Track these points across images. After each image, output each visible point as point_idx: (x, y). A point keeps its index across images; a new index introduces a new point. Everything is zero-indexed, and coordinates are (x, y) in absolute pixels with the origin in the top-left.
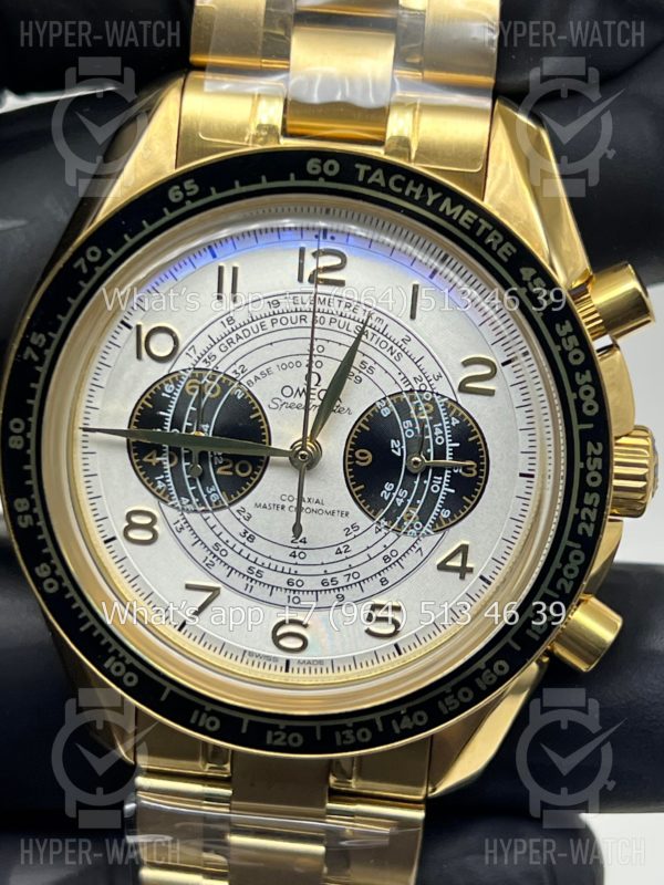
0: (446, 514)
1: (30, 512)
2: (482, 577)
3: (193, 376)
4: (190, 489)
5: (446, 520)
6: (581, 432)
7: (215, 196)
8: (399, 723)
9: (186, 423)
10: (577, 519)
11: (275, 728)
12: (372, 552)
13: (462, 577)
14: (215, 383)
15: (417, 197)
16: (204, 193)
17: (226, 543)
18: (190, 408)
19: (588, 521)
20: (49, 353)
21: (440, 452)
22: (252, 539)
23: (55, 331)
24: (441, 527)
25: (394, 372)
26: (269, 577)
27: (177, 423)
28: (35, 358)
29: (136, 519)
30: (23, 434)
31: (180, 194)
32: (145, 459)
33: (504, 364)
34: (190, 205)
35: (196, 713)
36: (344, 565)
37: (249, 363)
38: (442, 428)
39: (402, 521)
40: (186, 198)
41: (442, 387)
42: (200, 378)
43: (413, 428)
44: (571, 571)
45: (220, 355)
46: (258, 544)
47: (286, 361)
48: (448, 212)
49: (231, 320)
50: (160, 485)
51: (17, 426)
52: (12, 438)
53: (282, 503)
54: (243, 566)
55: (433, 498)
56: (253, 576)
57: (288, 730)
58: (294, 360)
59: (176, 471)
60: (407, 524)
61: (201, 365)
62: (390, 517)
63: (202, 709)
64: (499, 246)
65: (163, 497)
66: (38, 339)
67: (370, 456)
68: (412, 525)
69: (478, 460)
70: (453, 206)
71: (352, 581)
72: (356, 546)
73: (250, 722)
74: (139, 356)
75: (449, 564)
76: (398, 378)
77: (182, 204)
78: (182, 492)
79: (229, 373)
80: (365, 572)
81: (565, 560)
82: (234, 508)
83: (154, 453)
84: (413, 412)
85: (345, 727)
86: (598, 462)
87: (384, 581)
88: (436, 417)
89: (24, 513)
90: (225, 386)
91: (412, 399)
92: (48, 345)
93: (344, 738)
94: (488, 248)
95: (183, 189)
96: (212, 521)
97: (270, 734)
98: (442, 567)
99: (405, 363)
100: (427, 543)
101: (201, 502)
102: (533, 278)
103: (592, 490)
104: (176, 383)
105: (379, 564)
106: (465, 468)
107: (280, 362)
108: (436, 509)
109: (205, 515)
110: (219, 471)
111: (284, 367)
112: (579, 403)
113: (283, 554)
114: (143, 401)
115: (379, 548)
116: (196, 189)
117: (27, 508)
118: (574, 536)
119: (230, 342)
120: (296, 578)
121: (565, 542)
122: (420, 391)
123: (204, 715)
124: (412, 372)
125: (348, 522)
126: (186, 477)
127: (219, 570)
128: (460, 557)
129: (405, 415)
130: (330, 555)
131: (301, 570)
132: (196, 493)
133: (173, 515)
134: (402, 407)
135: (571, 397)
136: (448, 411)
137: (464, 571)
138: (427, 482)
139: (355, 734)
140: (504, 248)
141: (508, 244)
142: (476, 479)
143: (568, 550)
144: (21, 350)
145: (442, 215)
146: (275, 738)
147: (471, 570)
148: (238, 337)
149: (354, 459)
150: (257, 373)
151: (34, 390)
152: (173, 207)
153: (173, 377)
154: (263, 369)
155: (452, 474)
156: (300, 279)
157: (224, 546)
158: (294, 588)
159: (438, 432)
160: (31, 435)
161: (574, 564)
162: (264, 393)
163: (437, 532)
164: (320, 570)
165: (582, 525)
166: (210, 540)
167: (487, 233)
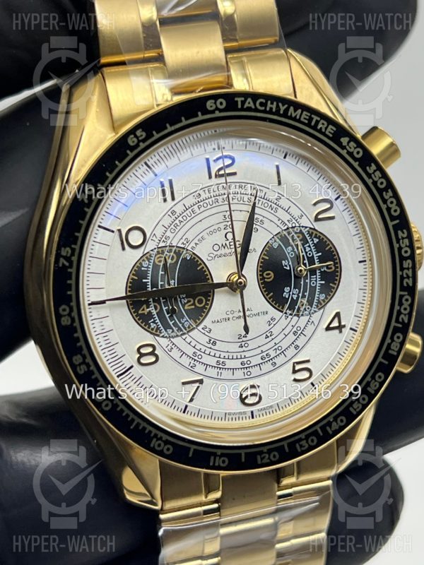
0: (322, 297)
1: (84, 362)
2: (351, 329)
3: (158, 253)
4: (171, 323)
5: (324, 301)
6: (393, 226)
7: (156, 136)
8: (331, 427)
9: (160, 283)
10: (402, 278)
11: (261, 453)
12: (286, 332)
13: (341, 332)
14: (172, 254)
15: (274, 110)
16: (149, 136)
17: (200, 350)
18: (161, 273)
19: (408, 277)
20: (74, 259)
21: (311, 261)
22: (214, 343)
23: (76, 244)
24: (322, 305)
25: (275, 220)
26: (230, 364)
27: (154, 285)
28: (67, 264)
29: (143, 351)
30: (69, 315)
31: (135, 140)
32: (140, 312)
33: (336, 199)
34: (142, 145)
35: (212, 458)
36: (272, 344)
37: (190, 236)
38: (309, 246)
39: (299, 308)
40: (139, 141)
41: (305, 222)
42: (163, 252)
43: (293, 250)
44: (405, 309)
45: (172, 236)
46: (219, 346)
47: (212, 229)
48: (293, 115)
49: (174, 212)
50: (153, 325)
51: (64, 310)
52: (63, 319)
53: (227, 317)
54: (213, 361)
55: (313, 289)
56: (220, 366)
57: (269, 452)
58: (216, 227)
59: (160, 314)
60: (302, 309)
61: (162, 244)
62: (291, 308)
63: (215, 455)
64: (326, 128)
65: (155, 333)
66: (66, 251)
67: (272, 274)
68: (305, 309)
69: (334, 260)
70: (295, 111)
71: (278, 352)
72: (276, 331)
73: (246, 454)
74: (124, 249)
75: (331, 326)
76: (279, 223)
77: (137, 145)
78: (167, 327)
79: (179, 245)
80: (284, 344)
81: (401, 304)
82: (200, 328)
83: (145, 306)
84: (291, 241)
85: (301, 440)
86: (406, 241)
87: (297, 347)
88: (305, 241)
89: (80, 365)
90: (178, 254)
91: (289, 233)
92: (73, 254)
93: (301, 446)
94: (320, 131)
95: (136, 136)
96: (189, 340)
97: (259, 457)
98: (328, 328)
99: (281, 213)
100: (316, 317)
101: (180, 329)
102: (348, 143)
103: (406, 259)
104: (149, 260)
105: (292, 337)
106: (327, 266)
107: (208, 231)
108: (317, 296)
109: (184, 337)
110: (186, 308)
111: (211, 233)
112: (389, 209)
113: (235, 347)
114: (132, 276)
115: (290, 328)
116: (144, 134)
117: (81, 361)
118: (403, 288)
119: (176, 226)
120: (245, 360)
121: (399, 293)
122: (293, 227)
123: (217, 458)
124: (286, 217)
125: (268, 318)
126: (167, 316)
127: (200, 368)
128: (336, 319)
129: (287, 244)
130: (262, 340)
131: (247, 354)
132: (175, 324)
133: (164, 342)
134: (284, 240)
135: (384, 207)
136: (311, 235)
137: (340, 328)
138: (308, 281)
139: (307, 442)
140: (329, 129)
141: (330, 127)
142: (335, 271)
143: (401, 297)
144: (57, 261)
145: (290, 118)
146: (262, 459)
147: (344, 326)
148: (181, 222)
149: (264, 278)
150: (196, 241)
151: (70, 285)
152: (132, 149)
153: (146, 256)
154: (199, 237)
155: (321, 272)
156: (210, 177)
157: (199, 353)
158: (245, 366)
159: (308, 249)
160: (75, 314)
161: (406, 304)
162: (203, 252)
163: (320, 309)
164: (259, 351)
165: (406, 280)
166: (190, 351)
167: (317, 122)
